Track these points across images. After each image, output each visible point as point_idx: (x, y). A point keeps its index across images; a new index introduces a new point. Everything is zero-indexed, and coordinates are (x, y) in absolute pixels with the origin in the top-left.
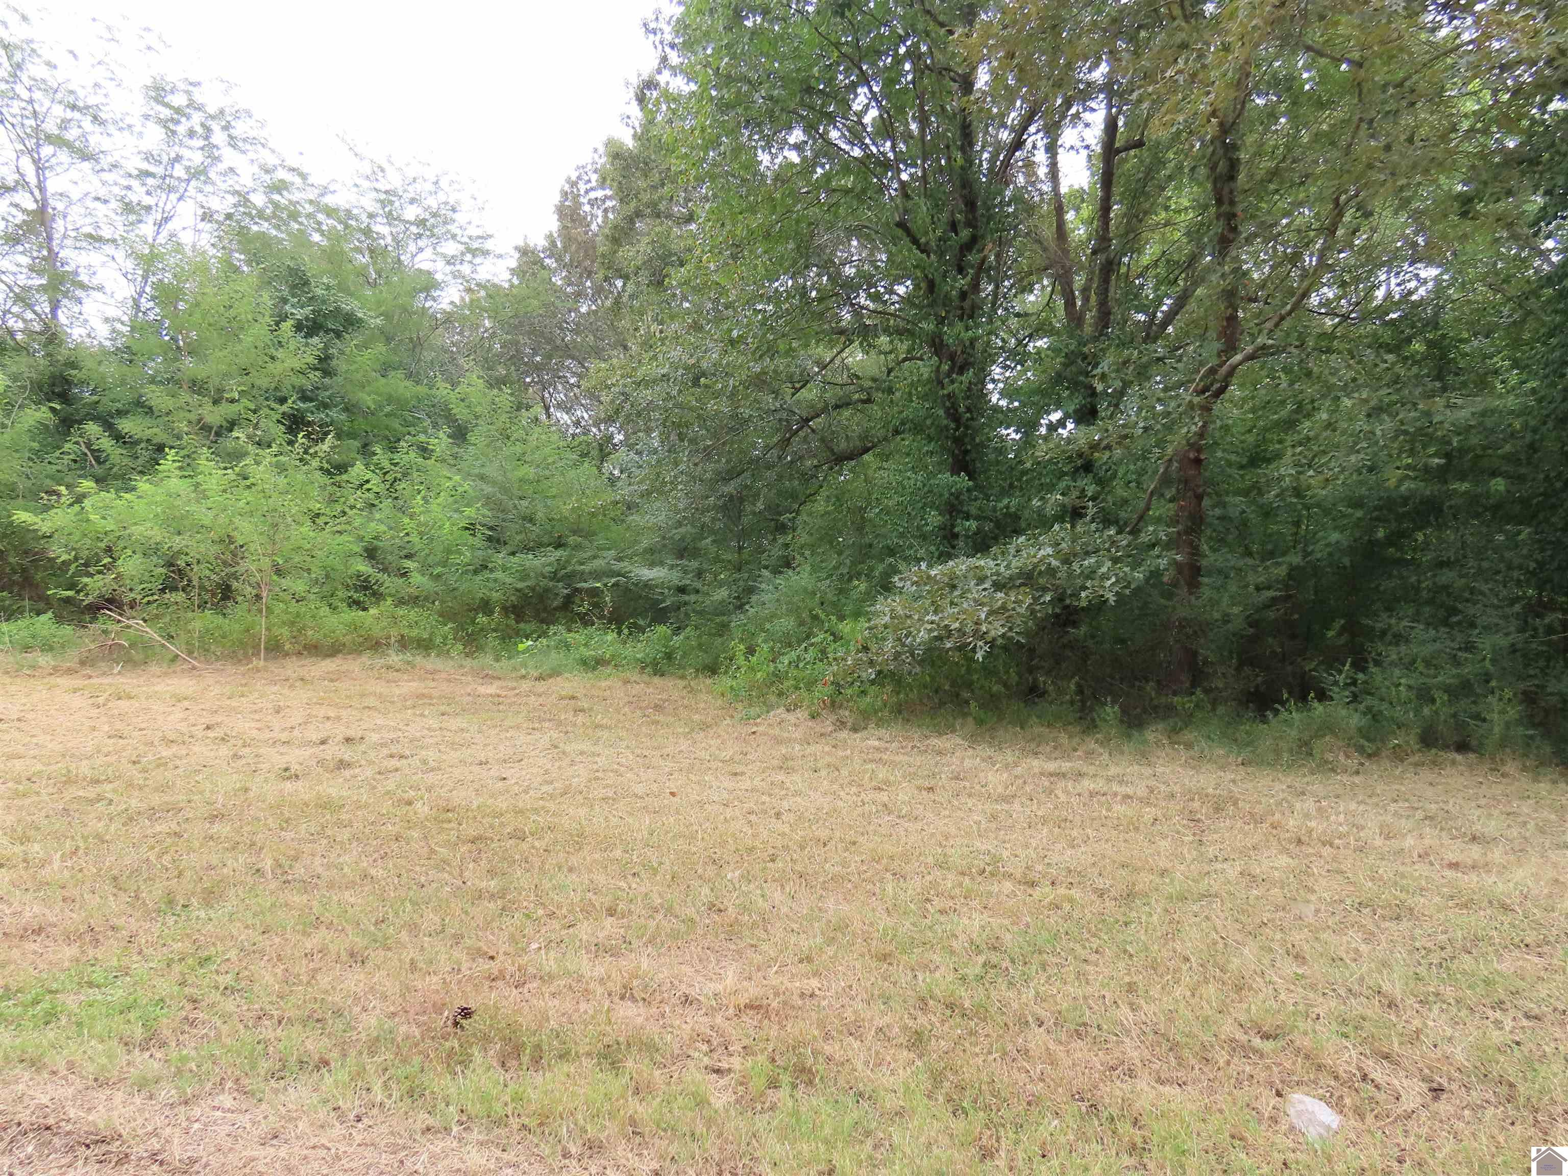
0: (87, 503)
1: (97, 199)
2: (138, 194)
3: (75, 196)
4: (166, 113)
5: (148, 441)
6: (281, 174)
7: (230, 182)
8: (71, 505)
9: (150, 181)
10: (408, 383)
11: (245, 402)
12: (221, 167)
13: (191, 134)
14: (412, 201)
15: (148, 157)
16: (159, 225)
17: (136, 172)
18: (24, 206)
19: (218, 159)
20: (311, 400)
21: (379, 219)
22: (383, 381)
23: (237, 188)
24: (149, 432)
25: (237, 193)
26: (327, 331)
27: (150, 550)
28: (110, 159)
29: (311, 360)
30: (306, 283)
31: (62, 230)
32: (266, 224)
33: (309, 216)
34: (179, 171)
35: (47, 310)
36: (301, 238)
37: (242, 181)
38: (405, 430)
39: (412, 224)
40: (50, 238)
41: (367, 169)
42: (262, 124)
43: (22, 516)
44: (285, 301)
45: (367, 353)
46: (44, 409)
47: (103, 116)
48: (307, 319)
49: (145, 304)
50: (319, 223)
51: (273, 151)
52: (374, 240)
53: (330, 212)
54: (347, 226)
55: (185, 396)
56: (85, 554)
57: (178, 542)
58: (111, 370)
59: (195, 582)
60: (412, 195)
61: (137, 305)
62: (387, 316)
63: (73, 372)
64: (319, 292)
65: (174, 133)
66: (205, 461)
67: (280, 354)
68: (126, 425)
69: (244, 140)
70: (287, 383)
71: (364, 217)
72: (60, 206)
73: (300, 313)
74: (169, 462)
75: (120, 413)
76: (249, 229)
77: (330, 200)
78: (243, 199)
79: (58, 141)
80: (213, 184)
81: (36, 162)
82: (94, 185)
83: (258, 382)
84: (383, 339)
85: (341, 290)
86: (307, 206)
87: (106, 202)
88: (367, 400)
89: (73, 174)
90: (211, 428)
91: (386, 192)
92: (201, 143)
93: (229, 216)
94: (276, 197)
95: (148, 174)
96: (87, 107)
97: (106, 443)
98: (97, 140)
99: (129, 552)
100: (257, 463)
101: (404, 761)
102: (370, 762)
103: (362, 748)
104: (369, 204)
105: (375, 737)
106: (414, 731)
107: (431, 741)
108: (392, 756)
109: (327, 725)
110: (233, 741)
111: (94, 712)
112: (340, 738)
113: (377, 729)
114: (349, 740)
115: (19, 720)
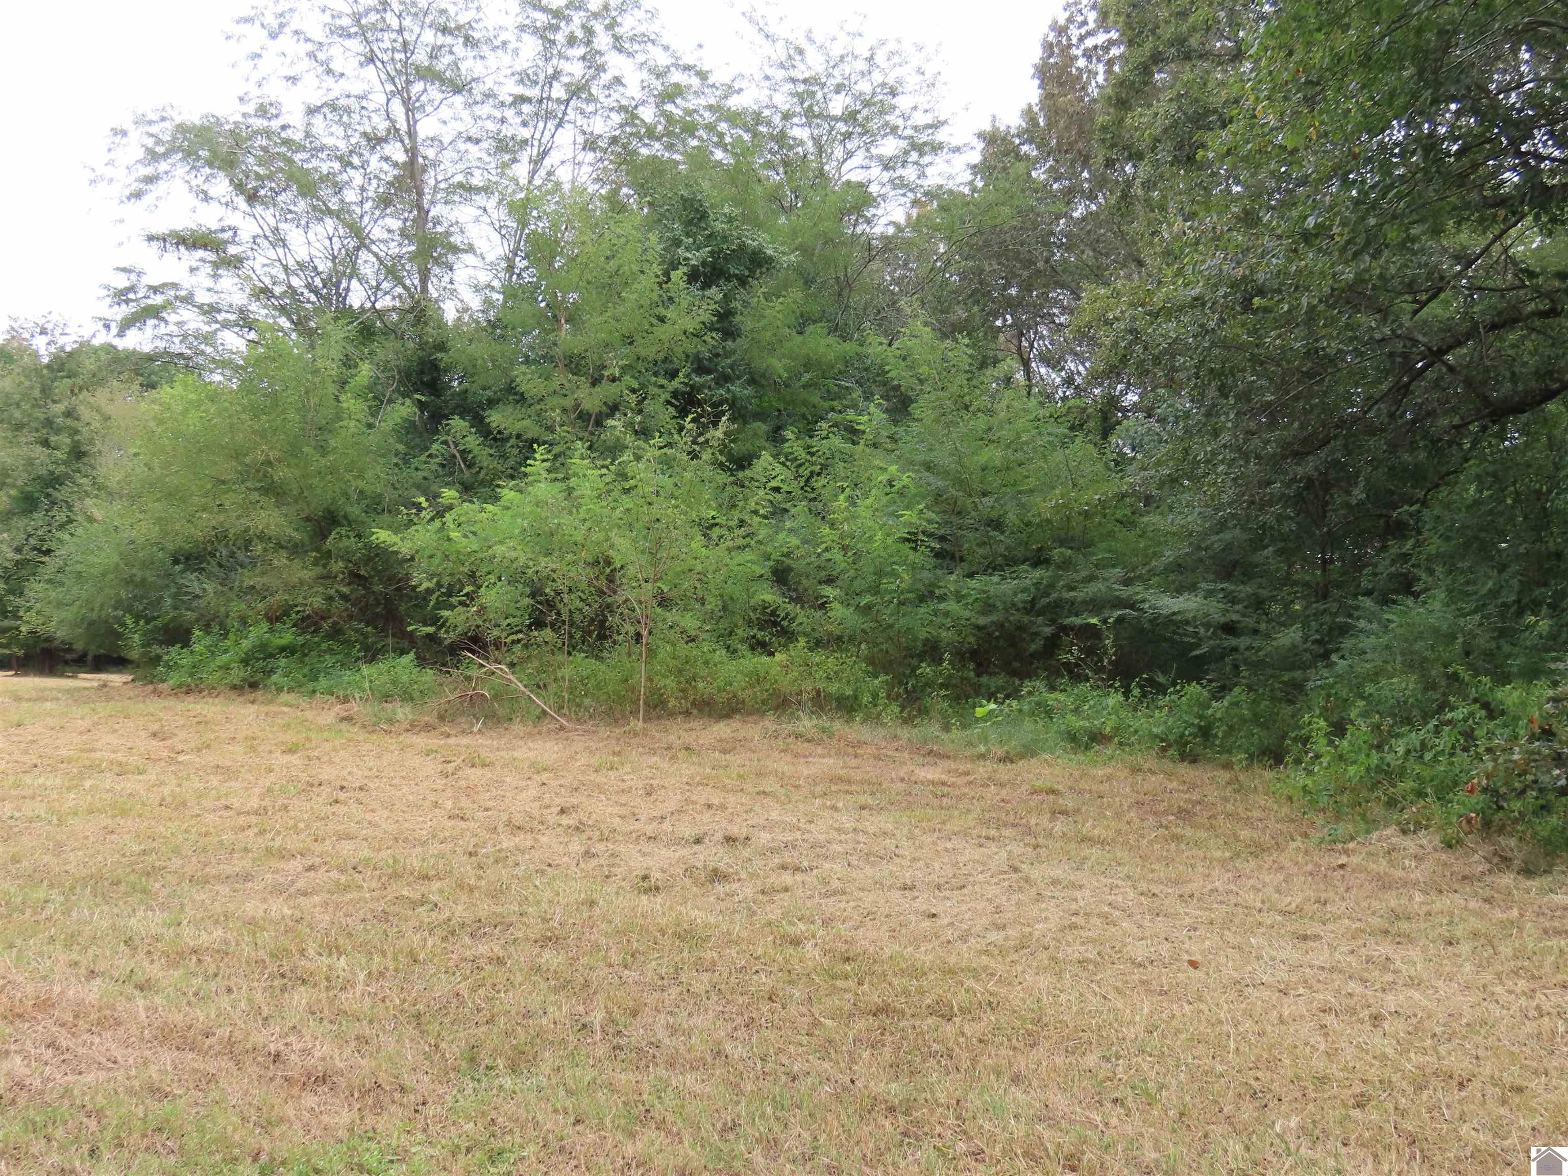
0: (449, 517)
1: (469, 139)
2: (514, 128)
3: (446, 140)
4: (542, 18)
5: (518, 436)
6: (677, 77)
7: (616, 96)
8: (432, 519)
9: (526, 108)
10: (831, 340)
11: (628, 380)
12: (605, 78)
13: (572, 41)
14: (839, 89)
15: (524, 78)
16: (537, 162)
17: (511, 99)
18: (394, 158)
19: (601, 68)
20: (708, 372)
21: (796, 120)
22: (800, 338)
23: (624, 102)
24: (519, 426)
25: (622, 109)
26: (728, 280)
27: (517, 577)
28: (483, 88)
29: (707, 317)
30: (704, 216)
31: (432, 182)
32: (657, 145)
33: (710, 128)
34: (558, 91)
35: (416, 282)
36: (700, 159)
37: (629, 92)
38: (826, 405)
39: (837, 119)
40: (420, 194)
41: (780, 52)
42: (653, 14)
43: (382, 536)
44: (677, 243)
45: (777, 304)
46: (408, 402)
47: (476, 35)
48: (704, 264)
49: (520, 263)
50: (721, 135)
51: (666, 48)
52: (791, 148)
53: (734, 118)
54: (755, 134)
55: (561, 377)
56: (446, 580)
57: (545, 564)
58: (482, 351)
59: (564, 616)
60: (839, 80)
61: (510, 268)
62: (804, 250)
63: (439, 355)
64: (719, 226)
65: (553, 42)
66: (579, 461)
67: (670, 313)
68: (496, 418)
69: (632, 39)
70: (679, 351)
71: (777, 119)
72: (431, 153)
73: (695, 258)
74: (538, 465)
75: (492, 403)
76: (635, 152)
77: (734, 103)
78: (630, 114)
79: (429, 74)
80: (596, 100)
81: (406, 102)
82: (466, 125)
83: (644, 353)
84: (801, 282)
85: (745, 218)
86: (707, 114)
87: (477, 141)
88: (778, 366)
89: (445, 112)
90: (590, 416)
91: (805, 81)
92: (581, 51)
93: (614, 140)
94: (669, 107)
95: (523, 99)
96: (459, 28)
97: (473, 442)
98: (470, 66)
99: (492, 578)
100: (638, 458)
101: (799, 877)
102: (752, 876)
103: (746, 853)
104: (783, 101)
105: (764, 838)
106: (818, 831)
107: (839, 848)
108: (784, 867)
109: (707, 816)
110: (589, 832)
111: (441, 782)
112: (719, 836)
113: (769, 826)
114: (730, 840)
115: (361, 789)
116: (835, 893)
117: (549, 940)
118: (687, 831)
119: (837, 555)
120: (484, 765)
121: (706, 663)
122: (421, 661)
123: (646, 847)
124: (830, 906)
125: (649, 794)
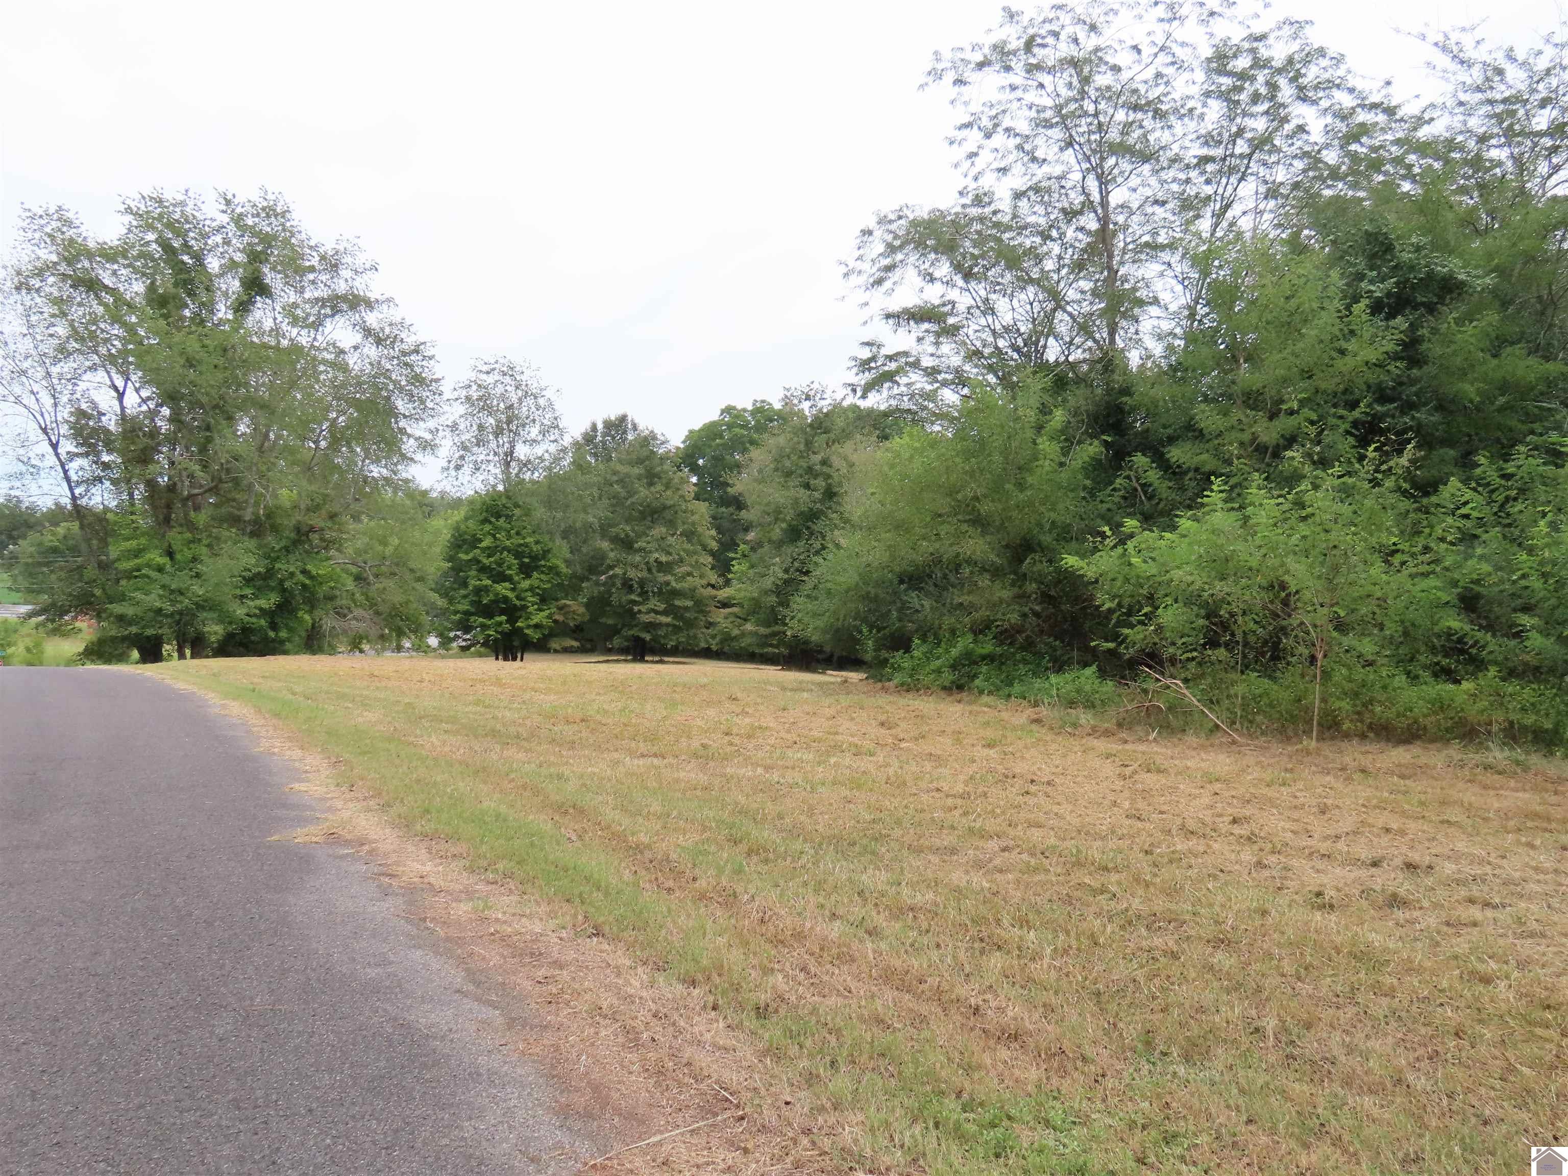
0: (1130, 544)
1: (1156, 202)
2: (1199, 187)
3: (1135, 205)
4: (1226, 82)
5: (1197, 470)
6: (1362, 117)
7: (1299, 144)
8: (1115, 546)
9: (1210, 167)
10: (1532, 361)
11: (1307, 412)
12: (1288, 128)
13: (1256, 98)
14: (1543, 103)
15: (1208, 140)
16: (1219, 216)
17: (1195, 161)
18: (1088, 227)
19: (1285, 120)
20: (1391, 400)
21: (1494, 142)
22: (1495, 362)
23: (1307, 148)
24: (1197, 459)
25: (1306, 154)
26: (1415, 308)
27: (1192, 600)
28: (1169, 154)
29: (1390, 347)
30: (1389, 248)
31: (1122, 244)
32: (1340, 185)
33: (1398, 161)
34: (1241, 147)
35: (1105, 335)
36: (1389, 189)
37: (1312, 139)
38: (1525, 428)
39: (1541, 134)
40: (1111, 256)
41: (1476, 75)
42: (1339, 60)
43: (1071, 561)
44: (1360, 277)
45: (1469, 328)
46: (1096, 442)
47: (1164, 107)
48: (1389, 294)
49: (1201, 310)
50: (1410, 167)
51: (1351, 90)
52: (1489, 170)
53: (1423, 148)
54: (1447, 162)
55: (1238, 414)
56: (1126, 601)
57: (1220, 588)
58: (1162, 393)
59: (1239, 637)
60: (1544, 94)
61: (1192, 316)
62: (1502, 272)
63: (1124, 399)
64: (1406, 256)
65: (1238, 102)
66: (1256, 491)
67: (1352, 346)
68: (1176, 454)
69: (1316, 88)
70: (1360, 382)
71: (1472, 144)
72: (1121, 219)
73: (1378, 290)
74: (1215, 496)
75: (1172, 440)
76: (1319, 195)
77: (1424, 133)
78: (1313, 159)
79: (1121, 149)
80: (1279, 150)
81: (1099, 177)
82: (1153, 188)
83: (1323, 386)
84: (1497, 304)
85: (1435, 247)
86: (1394, 149)
87: (1163, 203)
88: (1470, 390)
89: (1134, 181)
90: (1267, 448)
91: (1505, 101)
92: (1265, 106)
93: (1296, 186)
94: (1353, 147)
95: (1206, 160)
96: (1149, 103)
97: (1153, 476)
98: (1159, 136)
99: (1169, 600)
100: (1316, 487)
101: (1489, 913)
102: (1436, 906)
103: (1429, 881)
104: (1477, 123)
105: (1449, 868)
106: (1512, 868)
107: (1537, 888)
108: (1471, 901)
109: (1385, 840)
110: (1261, 844)
111: (1119, 784)
112: (1398, 861)
113: (1455, 856)
114: (1410, 866)
115: (1049, 783)
116: (1532, 935)
117: (1220, 942)
118: (1365, 854)
119: (1535, 583)
120: (1159, 771)
121: (1385, 687)
122: (1103, 674)
123: (1320, 865)
124: (1526, 947)
125: (1324, 813)
